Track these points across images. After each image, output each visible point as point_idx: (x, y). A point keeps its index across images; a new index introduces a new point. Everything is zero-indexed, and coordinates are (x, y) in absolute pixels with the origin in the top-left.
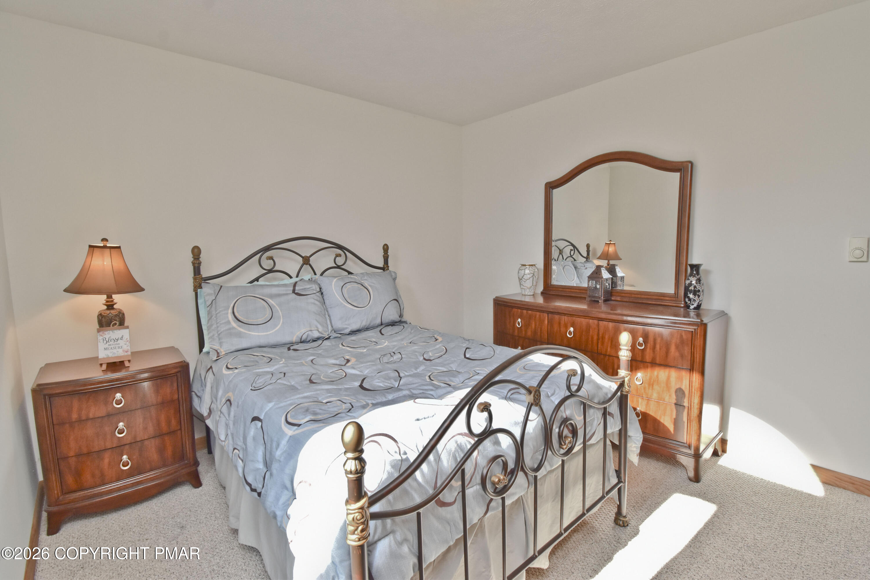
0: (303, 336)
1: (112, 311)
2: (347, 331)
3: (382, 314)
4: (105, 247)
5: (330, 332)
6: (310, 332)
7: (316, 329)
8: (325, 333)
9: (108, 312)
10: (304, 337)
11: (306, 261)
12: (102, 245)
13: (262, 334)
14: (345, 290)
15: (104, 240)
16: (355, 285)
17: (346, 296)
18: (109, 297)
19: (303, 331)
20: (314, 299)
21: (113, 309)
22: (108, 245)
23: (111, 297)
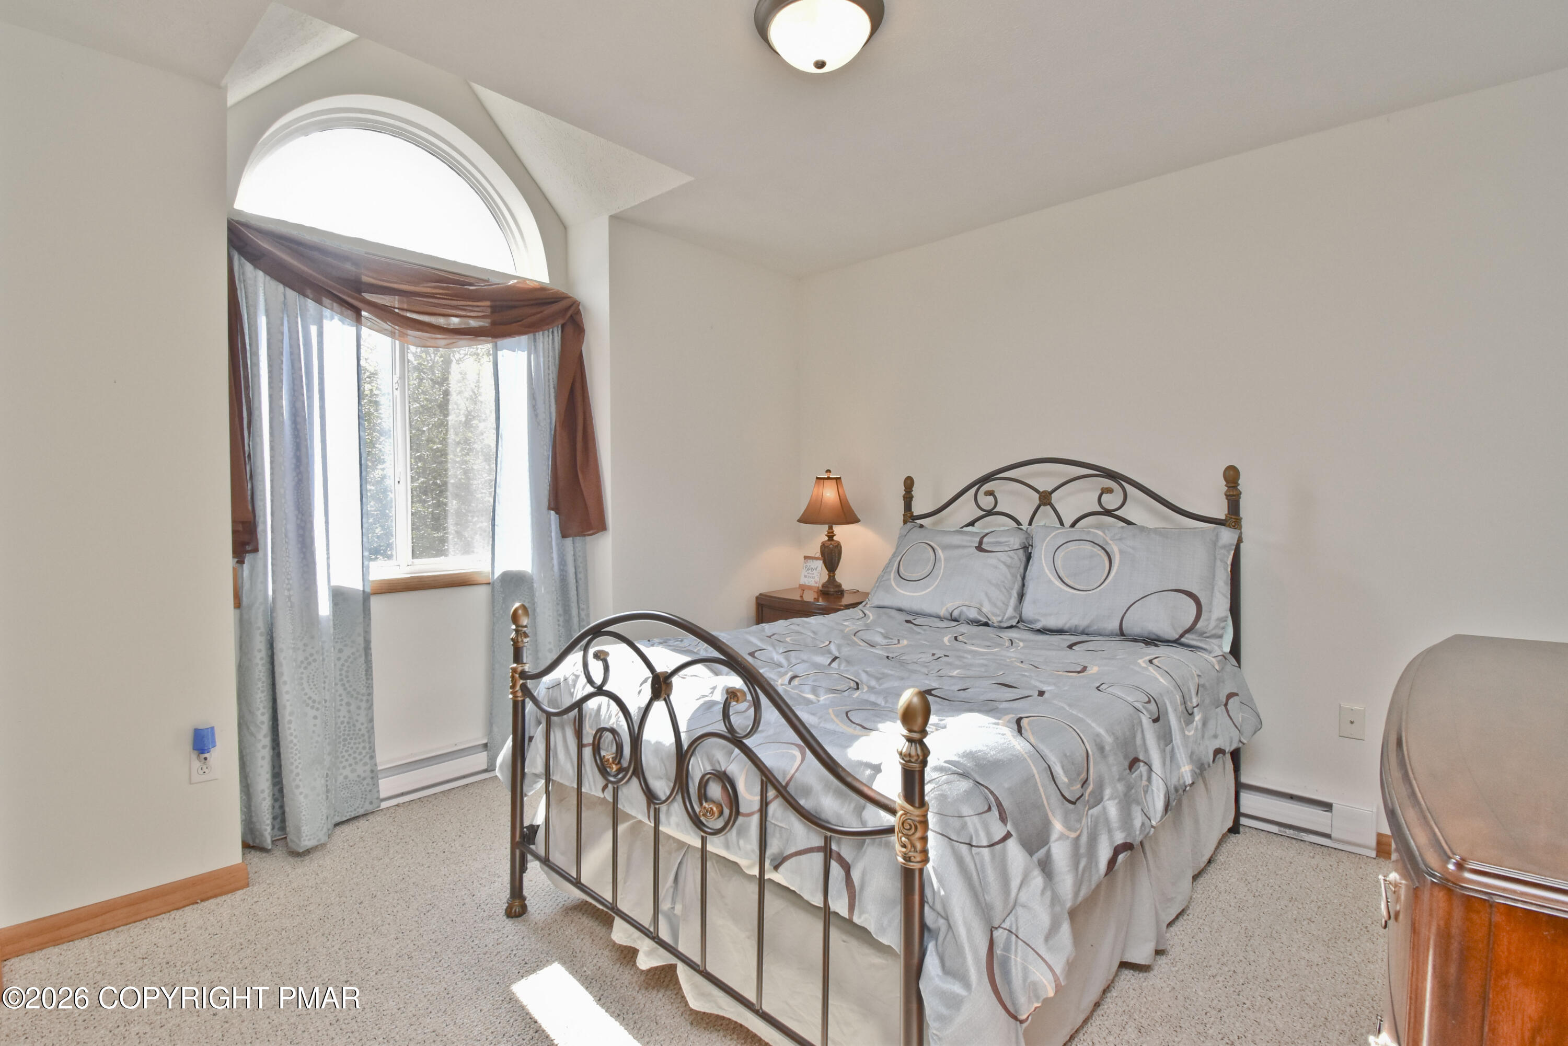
0: (955, 611)
1: (833, 543)
2: (1038, 626)
3: (1125, 613)
4: (829, 478)
5: (1005, 618)
6: (964, 609)
7: (978, 606)
8: (994, 618)
9: (829, 543)
10: (956, 614)
11: (1045, 499)
12: (826, 477)
13: (908, 594)
14: (1061, 554)
15: (828, 471)
16: (1088, 547)
17: (1059, 564)
18: (831, 528)
19: (957, 604)
20: (999, 560)
21: (833, 540)
22: (831, 476)
23: (832, 529)
